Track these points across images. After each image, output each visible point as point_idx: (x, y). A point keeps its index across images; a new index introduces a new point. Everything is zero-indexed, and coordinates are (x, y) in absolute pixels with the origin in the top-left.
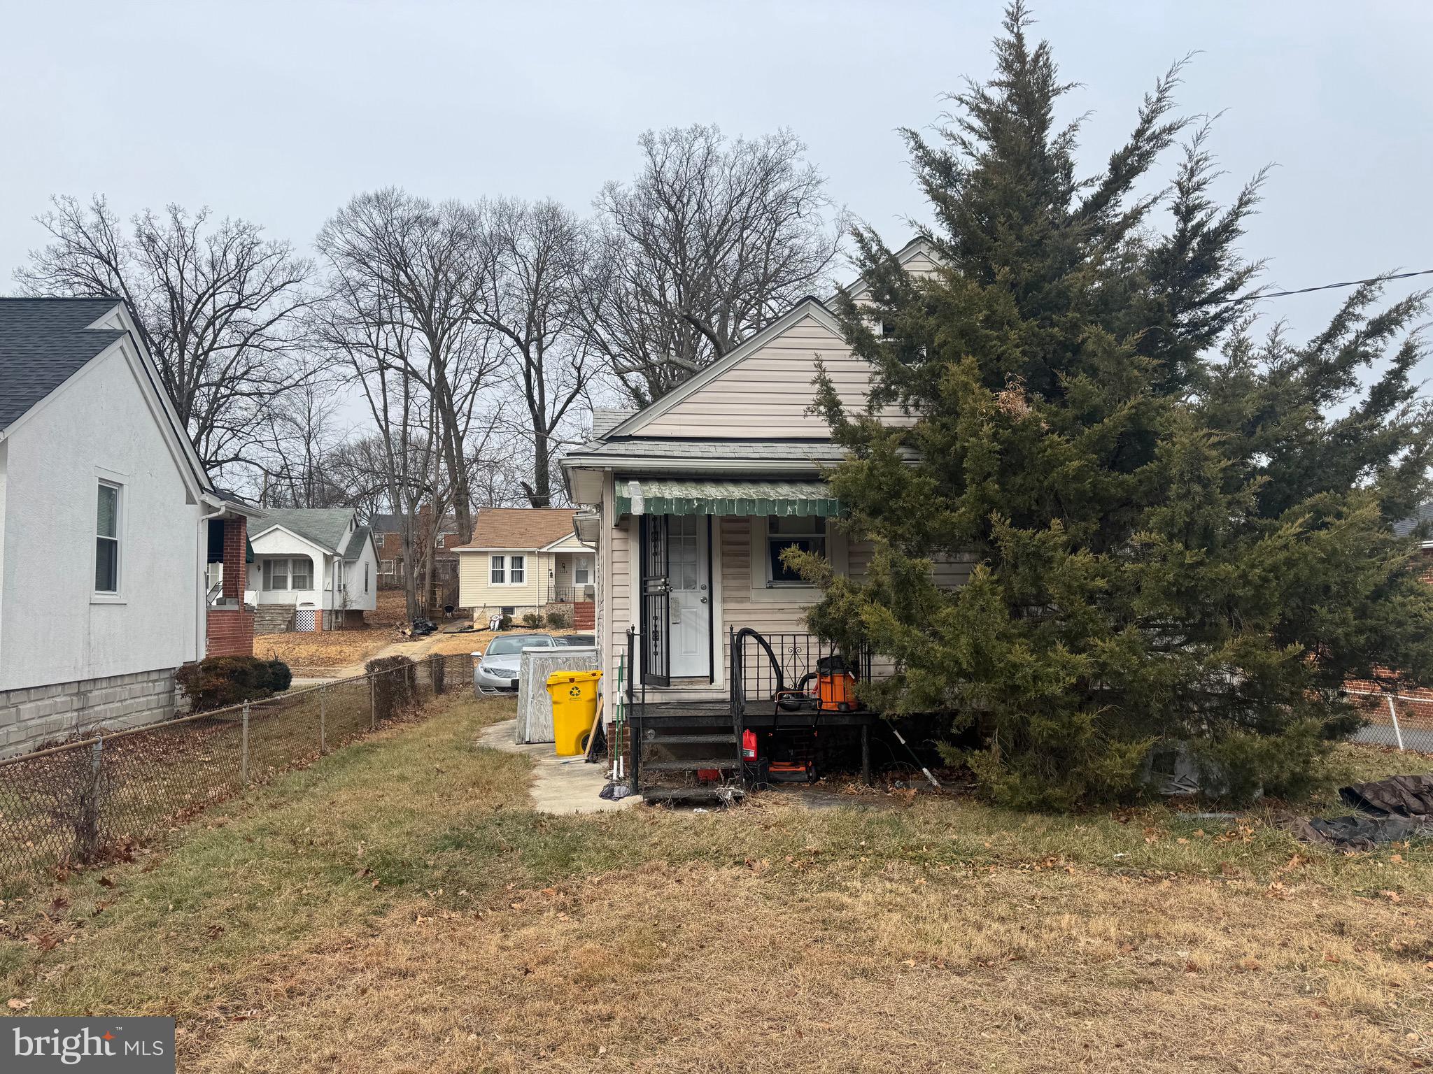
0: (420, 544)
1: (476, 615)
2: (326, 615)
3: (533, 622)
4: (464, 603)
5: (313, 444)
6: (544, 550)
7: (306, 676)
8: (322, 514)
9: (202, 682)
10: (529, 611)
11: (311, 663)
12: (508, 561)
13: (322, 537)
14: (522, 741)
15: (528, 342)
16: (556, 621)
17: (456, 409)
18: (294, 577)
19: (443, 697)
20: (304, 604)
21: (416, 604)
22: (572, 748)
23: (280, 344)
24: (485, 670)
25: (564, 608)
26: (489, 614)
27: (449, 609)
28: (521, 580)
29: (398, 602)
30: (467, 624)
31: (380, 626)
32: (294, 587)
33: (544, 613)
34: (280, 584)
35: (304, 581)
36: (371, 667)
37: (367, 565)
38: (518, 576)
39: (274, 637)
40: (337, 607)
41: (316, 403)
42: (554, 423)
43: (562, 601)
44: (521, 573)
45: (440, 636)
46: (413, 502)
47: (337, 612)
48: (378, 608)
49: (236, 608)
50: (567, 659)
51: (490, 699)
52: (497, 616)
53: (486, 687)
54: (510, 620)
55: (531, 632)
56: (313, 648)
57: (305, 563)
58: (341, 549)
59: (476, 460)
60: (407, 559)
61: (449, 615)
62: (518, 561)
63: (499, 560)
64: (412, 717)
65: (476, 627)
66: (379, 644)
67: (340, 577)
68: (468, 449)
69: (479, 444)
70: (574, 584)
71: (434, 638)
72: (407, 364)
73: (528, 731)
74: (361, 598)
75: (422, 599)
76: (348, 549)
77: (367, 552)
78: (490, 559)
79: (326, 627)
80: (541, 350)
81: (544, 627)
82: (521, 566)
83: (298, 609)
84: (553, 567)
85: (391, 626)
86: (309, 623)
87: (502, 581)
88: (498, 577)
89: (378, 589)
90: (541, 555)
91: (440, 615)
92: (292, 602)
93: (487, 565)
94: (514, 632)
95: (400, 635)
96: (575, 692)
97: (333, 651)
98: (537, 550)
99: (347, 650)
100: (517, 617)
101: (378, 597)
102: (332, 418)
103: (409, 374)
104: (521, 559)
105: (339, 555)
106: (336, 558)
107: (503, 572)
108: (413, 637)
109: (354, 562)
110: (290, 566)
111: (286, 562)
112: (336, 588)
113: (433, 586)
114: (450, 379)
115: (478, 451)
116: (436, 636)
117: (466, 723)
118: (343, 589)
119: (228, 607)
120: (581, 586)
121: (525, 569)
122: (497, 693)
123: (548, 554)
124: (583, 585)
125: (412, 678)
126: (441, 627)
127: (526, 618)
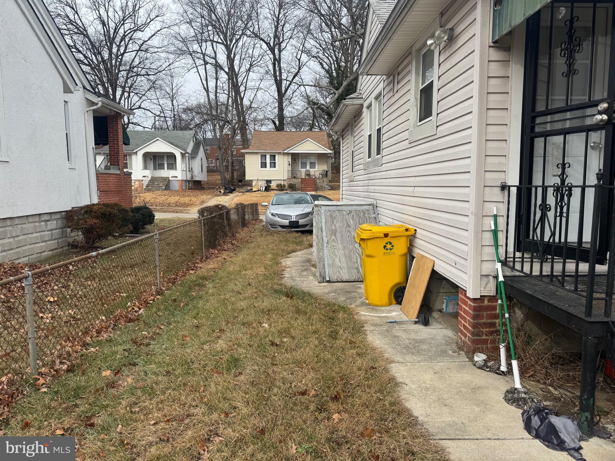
0: (225, 150)
1: (254, 184)
2: (183, 182)
3: (281, 188)
4: (248, 178)
5: (174, 101)
6: (286, 151)
7: (174, 212)
8: (180, 133)
9: (81, 222)
10: (279, 182)
11: (176, 206)
12: (268, 157)
13: (179, 144)
14: (323, 280)
15: (275, 45)
16: (292, 187)
17: (239, 85)
18: (168, 164)
19: (245, 229)
20: (173, 177)
21: (225, 178)
22: (386, 300)
23: (156, 50)
24: (272, 215)
25: (296, 181)
26: (260, 183)
27: (240, 181)
28: (275, 167)
29: (217, 178)
30: (249, 188)
31: (209, 188)
32: (168, 169)
33: (286, 183)
34: (161, 167)
35: (172, 166)
36: (202, 212)
37: (201, 159)
38: (273, 165)
39: (159, 192)
40: (188, 179)
41: (175, 81)
42: (286, 90)
43: (295, 177)
44: (275, 163)
45: (237, 194)
46: (222, 128)
47: (189, 181)
48: (208, 180)
49: (118, 172)
50: (351, 212)
51: (277, 233)
52: (263, 184)
53: (273, 225)
54: (270, 186)
55: (280, 192)
56: (177, 198)
57: (172, 156)
58: (189, 150)
59: (250, 107)
60: (220, 157)
61: (240, 184)
62: (273, 157)
63: (264, 156)
64: (230, 246)
65: (254, 189)
66: (209, 197)
67: (189, 164)
68: (246, 102)
69: (251, 99)
70: (300, 169)
71: (234, 194)
72: (216, 62)
73: (327, 270)
74: (200, 176)
75: (228, 176)
76: (192, 150)
77: (201, 153)
78: (259, 156)
79: (184, 188)
80: (280, 51)
81: (286, 190)
82: (274, 160)
83: (170, 179)
84: (290, 160)
85: (214, 188)
86: (176, 186)
87: (266, 167)
88: (264, 165)
89: (208, 172)
90: (284, 154)
91: (236, 184)
92: (167, 176)
93: (258, 158)
94: (272, 192)
95: (219, 193)
96: (389, 246)
97: (187, 200)
98: (282, 152)
99: (194, 199)
100: (273, 185)
101: (208, 175)
102: (182, 89)
103: (218, 66)
104: (274, 156)
105: (188, 153)
106: (187, 155)
107: (266, 163)
108: (225, 194)
109: (195, 157)
110: (165, 158)
111: (163, 156)
112: (188, 170)
113: (233, 170)
114: (236, 68)
115: (252, 103)
116: (235, 194)
117: (270, 256)
118: (191, 170)
119: (112, 171)
120: (303, 170)
121: (277, 161)
122: (280, 229)
123: (288, 154)
124: (304, 170)
125: (228, 219)
126: (237, 189)
127: (278, 186)
